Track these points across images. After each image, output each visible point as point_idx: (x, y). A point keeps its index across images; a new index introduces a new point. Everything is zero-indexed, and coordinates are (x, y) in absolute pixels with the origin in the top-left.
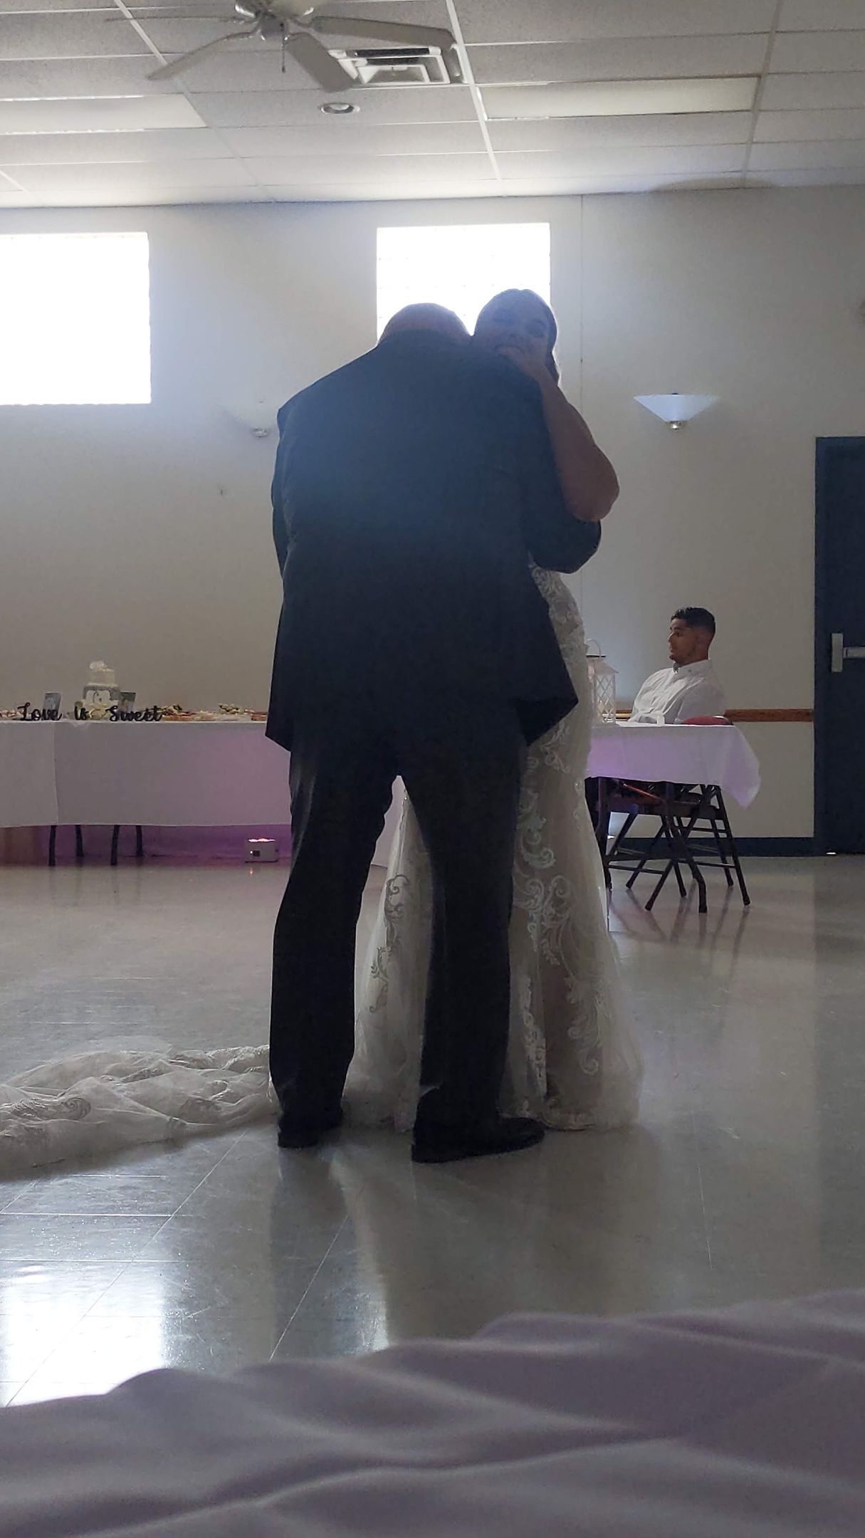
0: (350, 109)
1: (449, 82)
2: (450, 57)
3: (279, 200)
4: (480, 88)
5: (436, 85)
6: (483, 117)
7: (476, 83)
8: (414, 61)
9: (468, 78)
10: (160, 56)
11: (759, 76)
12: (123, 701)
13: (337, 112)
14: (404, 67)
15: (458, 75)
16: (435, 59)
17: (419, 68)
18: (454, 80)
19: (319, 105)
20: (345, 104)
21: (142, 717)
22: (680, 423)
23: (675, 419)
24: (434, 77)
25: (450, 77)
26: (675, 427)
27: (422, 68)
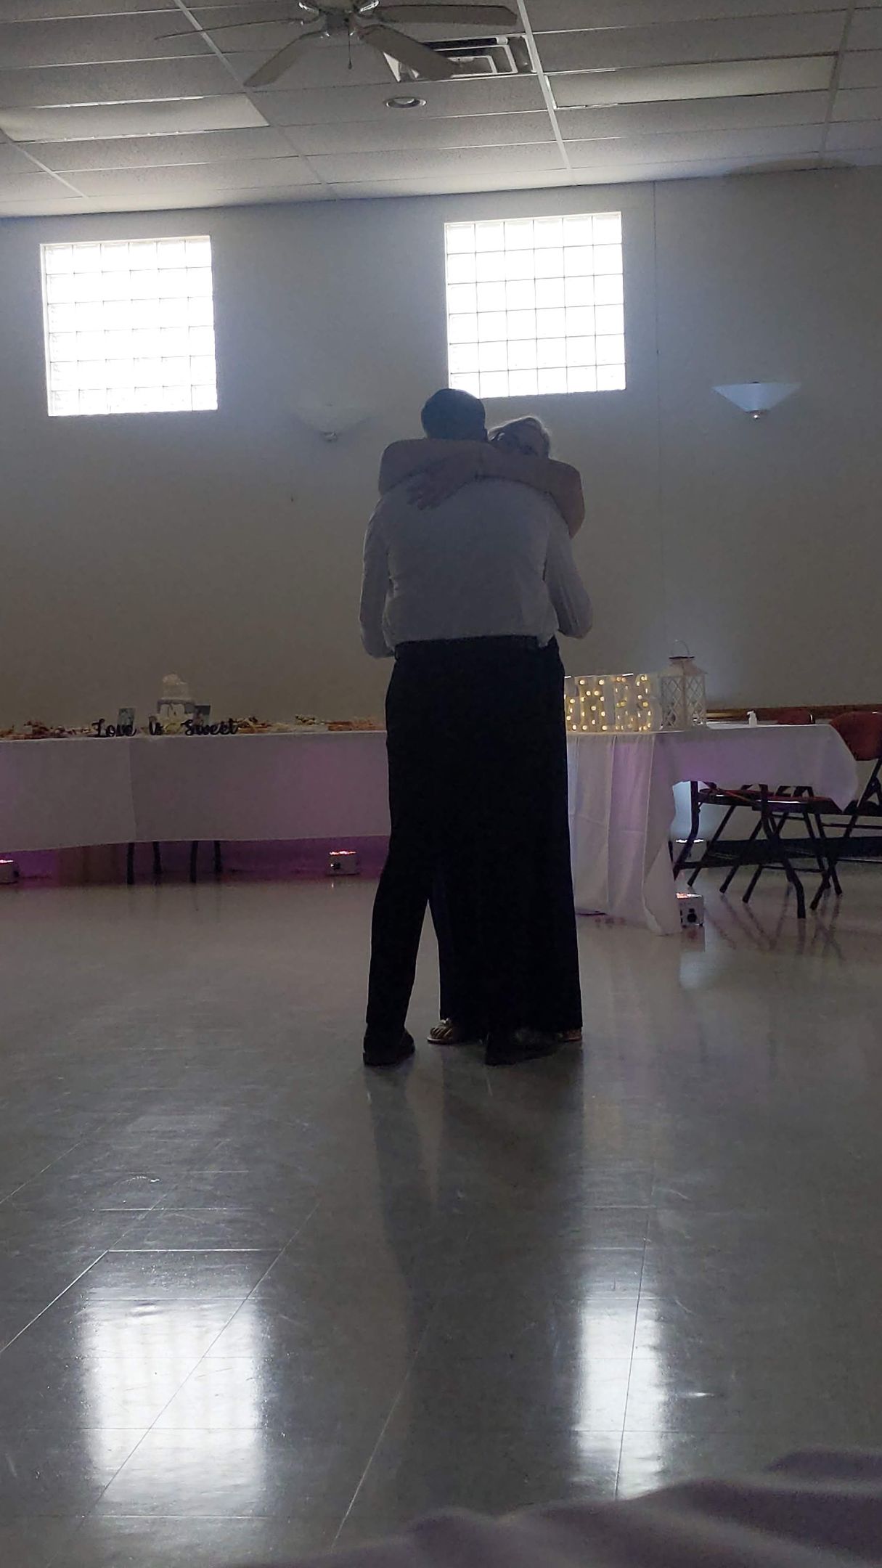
0: (416, 103)
1: (516, 72)
2: (518, 46)
3: (343, 198)
4: (548, 77)
5: (505, 75)
6: (552, 106)
7: (544, 72)
8: (482, 52)
9: (537, 68)
10: (222, 55)
11: (835, 54)
12: (198, 714)
13: (403, 106)
14: (472, 58)
15: (526, 64)
16: (503, 49)
17: (486, 59)
18: (522, 69)
19: (384, 100)
20: (410, 98)
21: (218, 729)
22: (760, 413)
23: (756, 409)
24: (502, 67)
25: (517, 66)
26: (756, 417)
27: (490, 58)
